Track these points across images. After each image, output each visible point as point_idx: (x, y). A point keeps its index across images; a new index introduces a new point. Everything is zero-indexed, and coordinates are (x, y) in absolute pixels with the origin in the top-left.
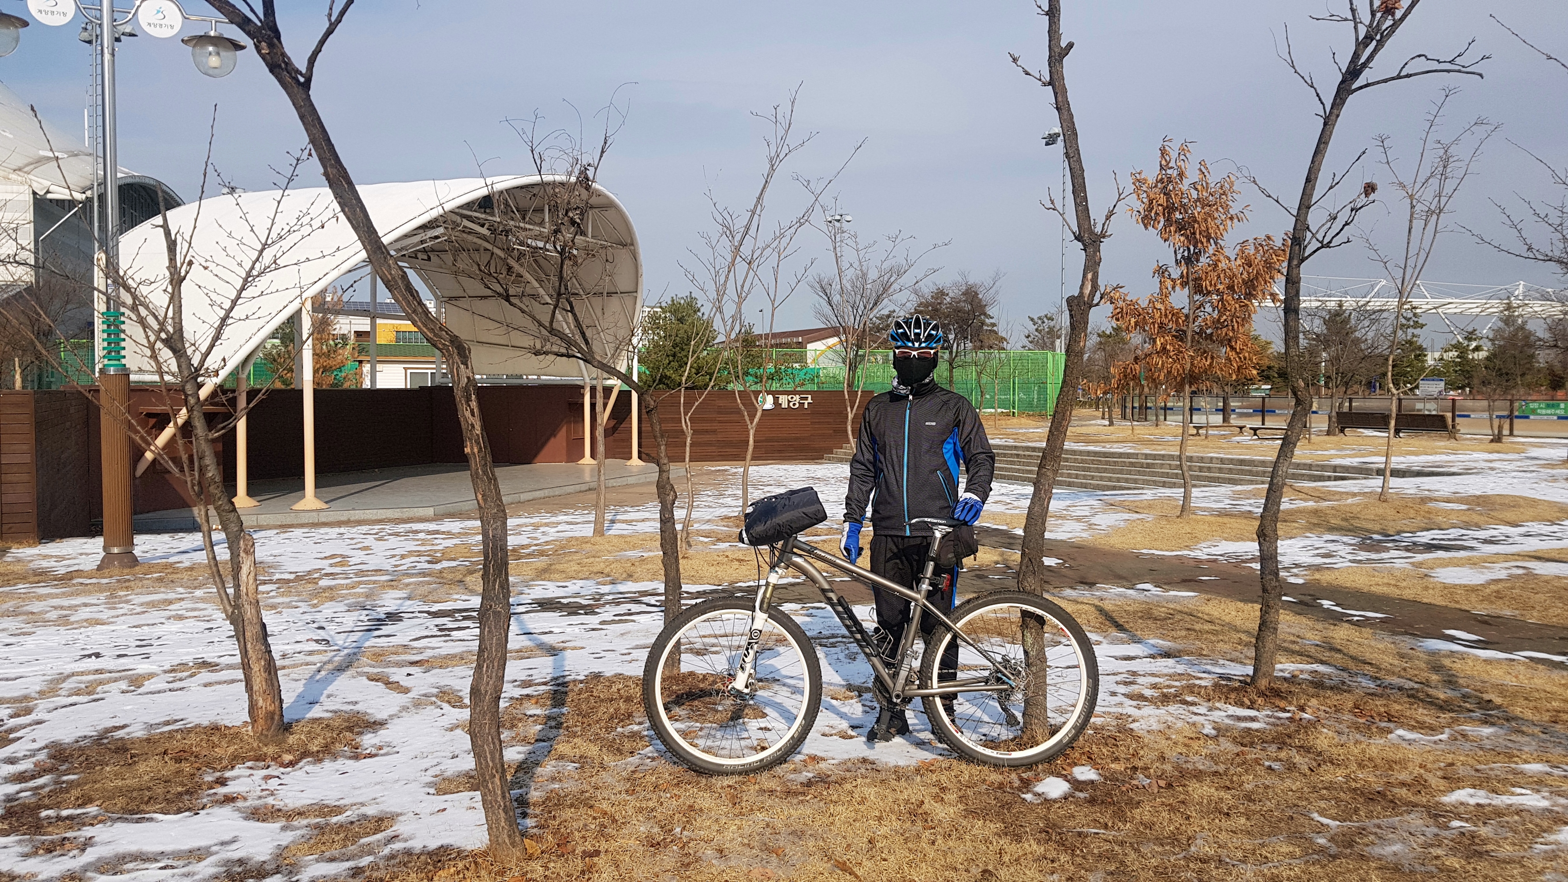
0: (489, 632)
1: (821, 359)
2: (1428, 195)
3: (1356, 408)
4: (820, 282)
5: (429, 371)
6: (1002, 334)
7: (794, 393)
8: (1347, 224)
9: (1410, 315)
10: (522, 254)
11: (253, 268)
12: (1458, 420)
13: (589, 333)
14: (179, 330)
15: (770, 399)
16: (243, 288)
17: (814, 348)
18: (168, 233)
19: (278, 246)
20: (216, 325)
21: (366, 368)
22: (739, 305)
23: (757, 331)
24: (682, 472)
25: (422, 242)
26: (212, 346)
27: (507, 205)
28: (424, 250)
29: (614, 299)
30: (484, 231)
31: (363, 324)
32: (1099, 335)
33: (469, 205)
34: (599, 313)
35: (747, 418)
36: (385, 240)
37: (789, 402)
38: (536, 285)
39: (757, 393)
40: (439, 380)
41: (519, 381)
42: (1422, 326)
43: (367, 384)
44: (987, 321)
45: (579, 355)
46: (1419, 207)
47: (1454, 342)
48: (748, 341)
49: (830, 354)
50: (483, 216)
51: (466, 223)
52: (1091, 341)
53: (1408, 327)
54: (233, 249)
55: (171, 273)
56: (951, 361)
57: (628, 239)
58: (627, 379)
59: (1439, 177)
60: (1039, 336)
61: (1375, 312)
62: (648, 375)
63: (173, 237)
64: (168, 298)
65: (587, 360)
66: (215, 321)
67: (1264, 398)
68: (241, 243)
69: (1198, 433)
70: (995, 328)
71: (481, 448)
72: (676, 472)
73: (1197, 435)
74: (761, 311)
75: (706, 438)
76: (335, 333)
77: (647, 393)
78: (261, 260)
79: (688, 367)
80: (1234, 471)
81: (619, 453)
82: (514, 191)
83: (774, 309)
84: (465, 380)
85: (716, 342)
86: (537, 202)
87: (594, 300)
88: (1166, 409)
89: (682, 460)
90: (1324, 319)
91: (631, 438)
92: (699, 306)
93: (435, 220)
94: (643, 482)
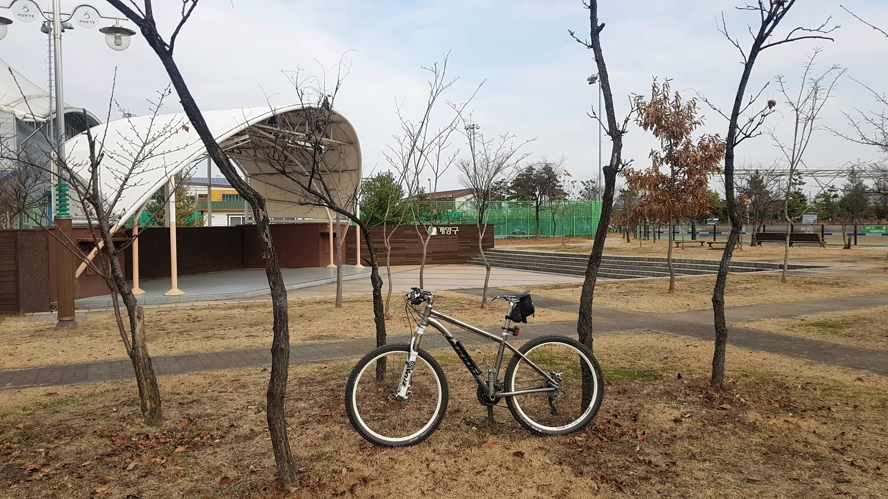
0: (277, 360)
1: (463, 207)
2: (806, 109)
3: (767, 230)
4: (462, 163)
5: (241, 216)
6: (566, 191)
7: (449, 226)
8: (759, 124)
9: (797, 177)
10: (293, 149)
11: (138, 156)
12: (825, 236)
13: (331, 193)
14: (95, 189)
15: (435, 229)
16: (133, 168)
17: (459, 200)
18: (90, 138)
19: (152, 144)
20: (118, 190)
21: (206, 216)
22: (417, 174)
23: (427, 191)
24: (386, 271)
25: (237, 143)
26: (116, 201)
27: (285, 121)
28: (238, 148)
29: (346, 174)
30: (272, 136)
31: (204, 190)
32: (621, 191)
33: (262, 122)
34: (337, 181)
35: (422, 241)
36: (218, 141)
37: (446, 231)
38: (301, 166)
39: (428, 226)
40: (247, 222)
41: (292, 221)
42: (804, 183)
43: (206, 225)
44: (557, 184)
45: (325, 204)
47: (822, 192)
48: (422, 197)
49: (469, 204)
50: (271, 128)
51: (261, 132)
52: (617, 194)
53: (796, 184)
54: (127, 146)
55: (91, 160)
56: (537, 207)
57: (354, 141)
58: (353, 218)
59: (813, 98)
60: (587, 192)
61: (777, 176)
62: (365, 215)
63: (93, 140)
64: (90, 175)
65: (331, 207)
66: (118, 187)
67: (715, 226)
68: (131, 142)
69: (678, 245)
70: (562, 188)
71: (272, 256)
72: (382, 271)
73: (678, 247)
74: (429, 180)
75: (399, 252)
76: (188, 195)
77: (365, 226)
78: (143, 152)
79: (387, 212)
80: (699, 267)
81: (350, 261)
82: (289, 113)
83: (437, 178)
84: (263, 218)
85: (403, 198)
86: (302, 120)
87: (333, 174)
88: (659, 232)
89: (385, 265)
90: (748, 180)
91: (356, 252)
92: (393, 177)
93: (244, 130)
94: (363, 276)
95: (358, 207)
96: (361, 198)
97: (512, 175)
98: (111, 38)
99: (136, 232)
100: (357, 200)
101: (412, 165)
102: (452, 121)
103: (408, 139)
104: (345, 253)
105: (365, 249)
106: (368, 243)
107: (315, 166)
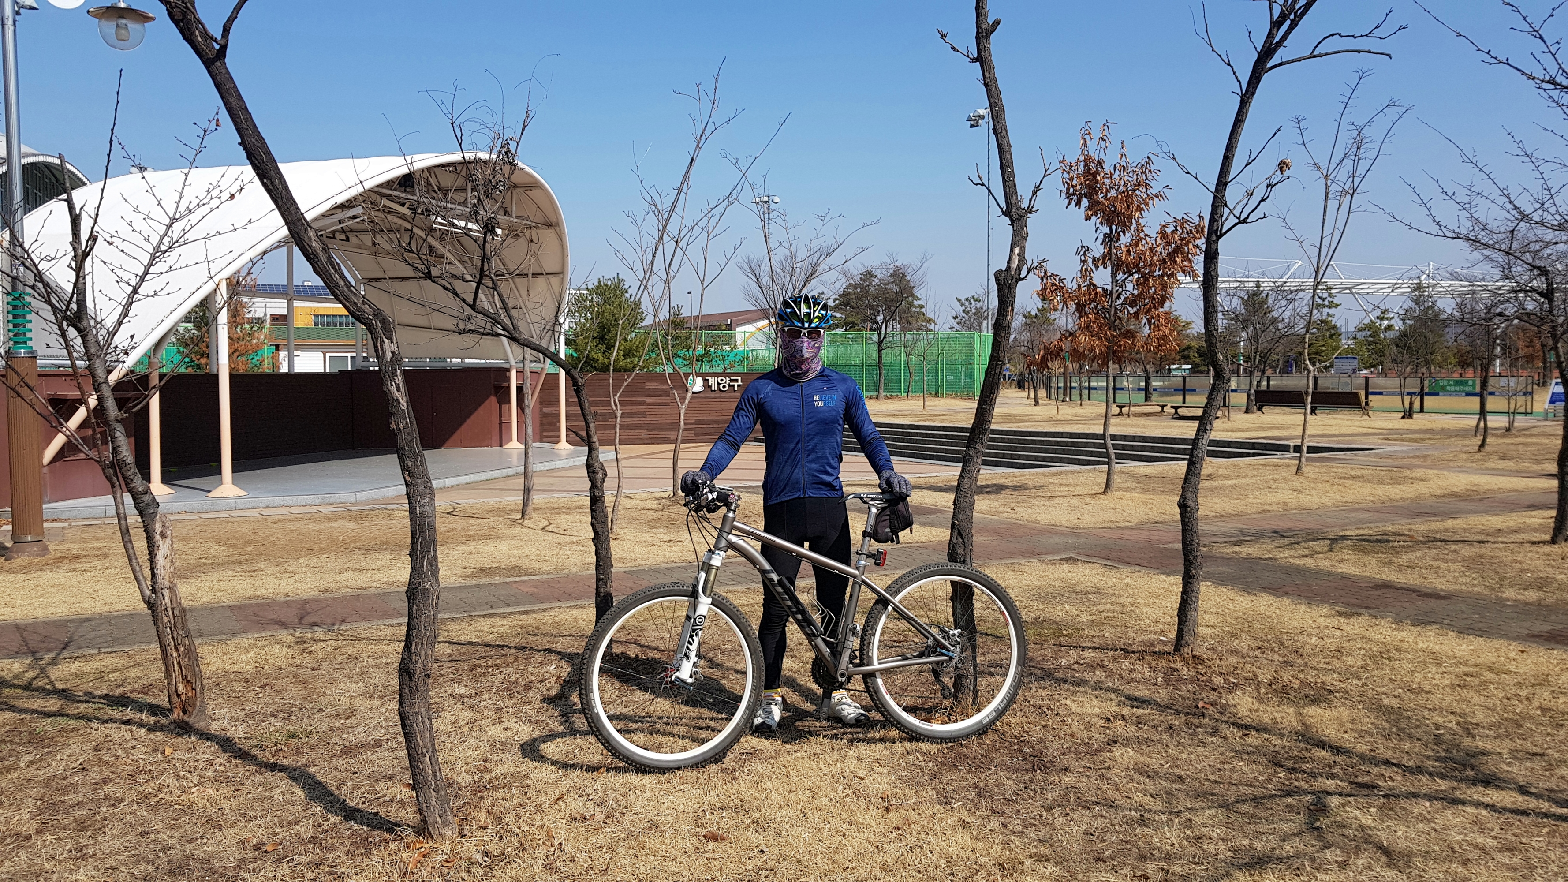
0: (418, 610)
1: (750, 342)
2: (1343, 175)
3: (1274, 386)
4: (749, 263)
5: (349, 355)
6: (930, 315)
7: (724, 374)
8: (1263, 200)
9: (1325, 295)
10: (444, 234)
11: (161, 242)
12: (1371, 397)
13: (514, 313)
14: (82, 303)
15: (699, 381)
16: (151, 264)
17: (744, 330)
18: (71, 208)
19: (186, 220)
20: (124, 303)
21: (283, 354)
22: (667, 282)
23: (685, 313)
24: (612, 455)
25: (340, 222)
26: (120, 323)
27: (428, 184)
28: (343, 231)
29: (541, 280)
30: (404, 210)
31: (279, 307)
32: (1025, 317)
33: (388, 184)
34: (524, 293)
36: (309, 216)
37: (719, 384)
38: (459, 265)
39: (687, 375)
40: (360, 364)
41: (442, 364)
42: (1337, 306)
43: (284, 369)
44: (915, 303)
45: (502, 332)
46: (1333, 188)
47: (1367, 321)
48: (677, 322)
49: (761, 337)
50: (403, 195)
51: (385, 202)
52: (1017, 322)
53: (1324, 306)
54: (139, 223)
55: (74, 249)
56: (880, 343)
57: (553, 219)
58: (554, 358)
59: (1353, 158)
60: (967, 317)
61: (1292, 292)
62: (575, 355)
63: (78, 212)
64: (72, 276)
65: (513, 339)
66: (122, 298)
67: (1184, 378)
68: (147, 217)
69: (1121, 411)
70: (923, 310)
71: (407, 424)
72: (605, 455)
73: (1120, 414)
74: (689, 293)
75: (635, 420)
76: (249, 316)
77: (575, 373)
78: (169, 233)
79: (616, 348)
80: (1156, 450)
81: (547, 437)
82: (435, 169)
83: (703, 290)
84: (391, 355)
85: (644, 324)
86: (460, 182)
87: (518, 280)
88: (1090, 388)
89: (611, 443)
90: (1243, 299)
91: (559, 421)
92: (626, 287)
93: (355, 198)
94: (570, 462)
95: (562, 339)
96: (567, 323)
97: (837, 285)
98: (109, 27)
99: (154, 380)
100: (560, 325)
101: (659, 264)
102: (732, 188)
103: (652, 219)
104: (538, 424)
105: (575, 415)
106: (581, 404)
107: (486, 265)
